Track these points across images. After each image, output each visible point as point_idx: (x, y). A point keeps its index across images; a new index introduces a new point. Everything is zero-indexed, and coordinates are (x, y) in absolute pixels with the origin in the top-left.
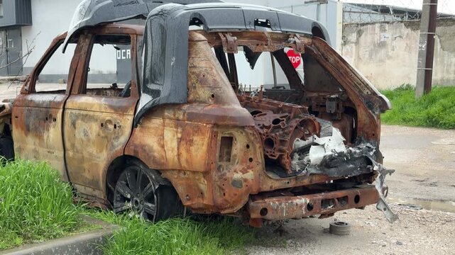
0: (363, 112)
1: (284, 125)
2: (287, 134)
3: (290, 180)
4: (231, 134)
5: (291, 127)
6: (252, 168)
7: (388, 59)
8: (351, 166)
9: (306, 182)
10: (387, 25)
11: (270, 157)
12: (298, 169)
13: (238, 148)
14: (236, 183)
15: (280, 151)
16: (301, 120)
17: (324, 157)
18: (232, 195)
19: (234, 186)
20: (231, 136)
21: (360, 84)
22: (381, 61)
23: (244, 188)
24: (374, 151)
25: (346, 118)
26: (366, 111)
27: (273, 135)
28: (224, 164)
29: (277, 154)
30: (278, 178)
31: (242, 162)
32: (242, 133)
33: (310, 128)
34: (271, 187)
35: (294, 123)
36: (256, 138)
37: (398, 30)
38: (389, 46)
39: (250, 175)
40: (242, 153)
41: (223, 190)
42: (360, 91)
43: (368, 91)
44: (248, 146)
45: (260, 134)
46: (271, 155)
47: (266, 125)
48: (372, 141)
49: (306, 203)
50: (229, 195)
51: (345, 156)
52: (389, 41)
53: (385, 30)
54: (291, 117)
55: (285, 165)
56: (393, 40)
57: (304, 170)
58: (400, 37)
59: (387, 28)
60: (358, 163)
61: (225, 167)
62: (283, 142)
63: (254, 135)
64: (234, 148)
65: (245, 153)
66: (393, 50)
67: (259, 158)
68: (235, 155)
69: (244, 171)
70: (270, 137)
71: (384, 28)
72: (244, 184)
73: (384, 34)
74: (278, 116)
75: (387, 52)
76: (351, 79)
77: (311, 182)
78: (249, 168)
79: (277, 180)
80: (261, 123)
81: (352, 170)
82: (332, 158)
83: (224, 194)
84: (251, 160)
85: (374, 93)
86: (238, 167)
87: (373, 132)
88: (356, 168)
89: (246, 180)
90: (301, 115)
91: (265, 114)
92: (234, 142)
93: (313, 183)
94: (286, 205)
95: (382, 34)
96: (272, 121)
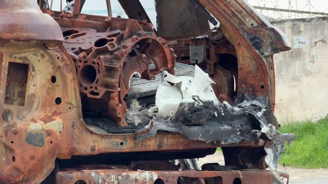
0: (247, 54)
1: (113, 45)
2: (118, 58)
3: (125, 139)
4: (25, 58)
5: (125, 47)
6: (60, 113)
7: (306, 75)
8: (226, 127)
9: (152, 145)
10: (302, 24)
11: (90, 96)
12: (137, 121)
13: (37, 83)
14: (33, 139)
15: (107, 86)
16: (140, 38)
17: (181, 104)
18: (27, 158)
19: (30, 143)
20: (26, 62)
21: (240, 12)
22: (295, 79)
23: (47, 147)
24: (264, 110)
25: (221, 72)
26: (250, 51)
27: (95, 60)
28: (13, 108)
29: (102, 91)
30: (104, 133)
31: (44, 106)
32: (43, 56)
33: (157, 59)
34: (93, 149)
35: (129, 44)
36: (66, 65)
37: (319, 31)
38: (306, 56)
39: (56, 125)
40: (44, 91)
41: (11, 150)
42: (241, 23)
43: (253, 21)
44: (53, 79)
45: (74, 60)
46: (93, 93)
47: (84, 48)
48: (261, 98)
49: (151, 179)
50: (22, 159)
51: (215, 109)
52: (305, 49)
53: (300, 32)
54: (125, 35)
55: (115, 110)
56: (312, 47)
57: (147, 124)
58: (323, 41)
59: (302, 29)
60: (237, 124)
61: (15, 113)
62: (110, 70)
63: (63, 60)
64: (30, 83)
65: (50, 91)
66: (313, 62)
67: (72, 97)
68: (33, 96)
69: (46, 120)
70: (89, 63)
71: (299, 28)
72: (47, 139)
73: (297, 37)
74: (104, 35)
75: (304, 64)
76: (226, 6)
77: (160, 146)
78: (55, 114)
79: (102, 136)
80: (77, 46)
81: (228, 133)
82: (193, 109)
83: (14, 159)
84: (58, 101)
85: (263, 25)
86: (37, 113)
87: (262, 83)
88: (234, 132)
89: (49, 133)
90: (140, 32)
91: (84, 34)
92: (30, 72)
93: (164, 148)
94: (117, 179)
95: (295, 38)
96: (93, 42)
